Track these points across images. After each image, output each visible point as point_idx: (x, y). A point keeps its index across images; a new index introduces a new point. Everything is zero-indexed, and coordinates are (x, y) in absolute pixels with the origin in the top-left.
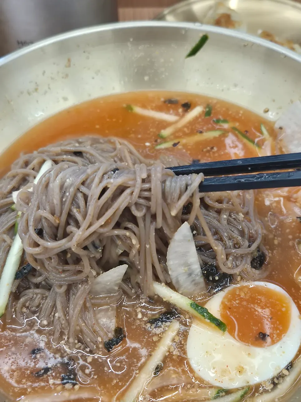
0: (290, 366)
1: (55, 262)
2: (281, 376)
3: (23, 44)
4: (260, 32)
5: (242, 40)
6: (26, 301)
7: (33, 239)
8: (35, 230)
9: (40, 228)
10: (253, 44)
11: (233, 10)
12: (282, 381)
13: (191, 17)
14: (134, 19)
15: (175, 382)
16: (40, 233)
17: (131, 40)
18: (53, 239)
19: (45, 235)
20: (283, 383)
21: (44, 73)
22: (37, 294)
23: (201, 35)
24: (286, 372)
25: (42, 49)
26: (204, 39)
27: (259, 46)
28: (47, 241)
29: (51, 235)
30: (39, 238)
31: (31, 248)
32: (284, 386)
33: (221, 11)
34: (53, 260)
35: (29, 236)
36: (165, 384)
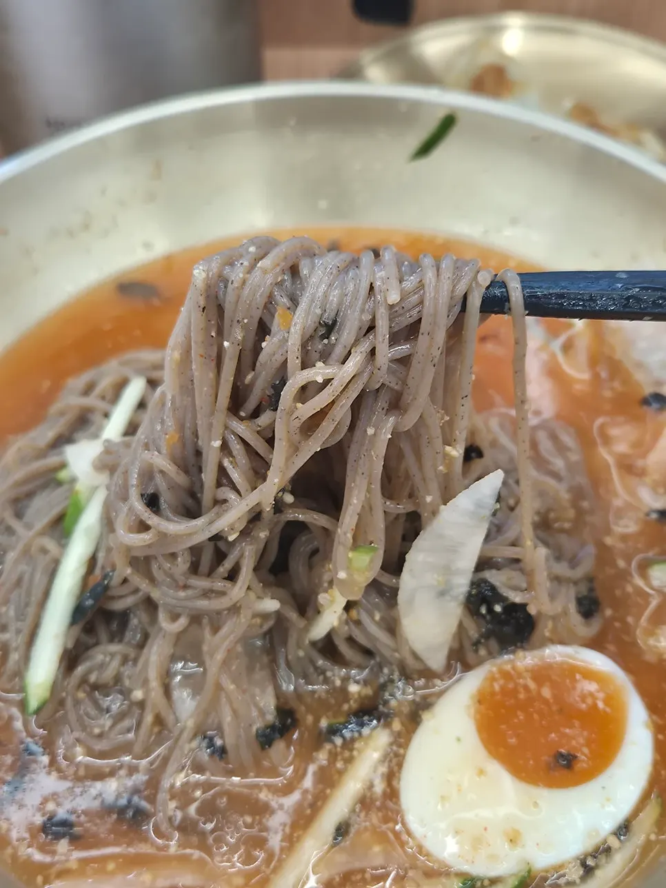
0: (624, 829)
1: (184, 563)
2: (603, 851)
3: (58, 127)
4: (568, 104)
5: (530, 127)
6: (89, 672)
7: (136, 515)
8: (142, 495)
9: (152, 492)
10: (552, 136)
11: (510, 59)
12: (604, 860)
13: (419, 73)
14: (297, 74)
15: (379, 861)
16: (152, 502)
17: (292, 123)
18: (183, 516)
19: (163, 505)
20: (606, 865)
21: (103, 192)
22: (113, 655)
23: (441, 114)
24: (614, 842)
25: (101, 141)
26: (448, 123)
27: (565, 140)
28: (168, 519)
29: (177, 507)
30: (150, 512)
31: (131, 535)
32: (610, 871)
33: (486, 58)
34: (179, 559)
35: (130, 509)
36: (357, 865)
